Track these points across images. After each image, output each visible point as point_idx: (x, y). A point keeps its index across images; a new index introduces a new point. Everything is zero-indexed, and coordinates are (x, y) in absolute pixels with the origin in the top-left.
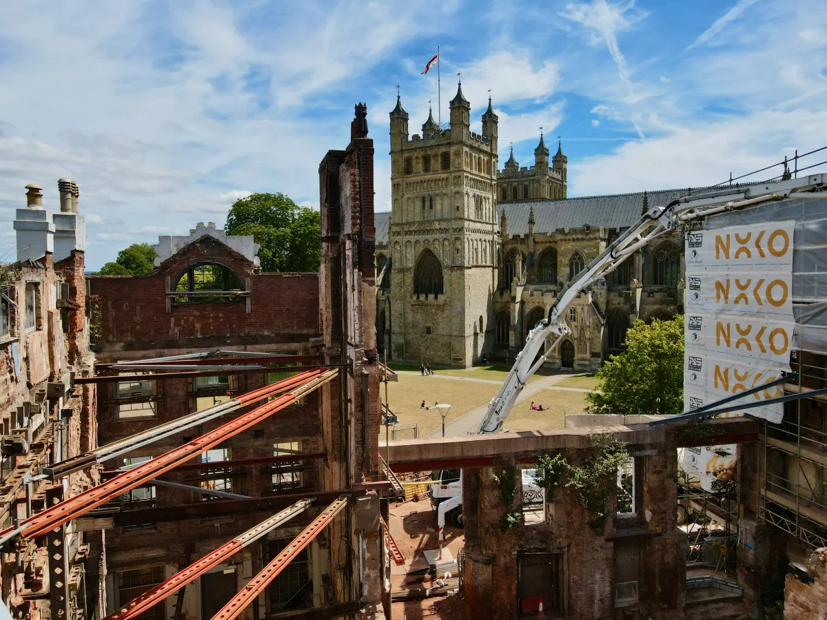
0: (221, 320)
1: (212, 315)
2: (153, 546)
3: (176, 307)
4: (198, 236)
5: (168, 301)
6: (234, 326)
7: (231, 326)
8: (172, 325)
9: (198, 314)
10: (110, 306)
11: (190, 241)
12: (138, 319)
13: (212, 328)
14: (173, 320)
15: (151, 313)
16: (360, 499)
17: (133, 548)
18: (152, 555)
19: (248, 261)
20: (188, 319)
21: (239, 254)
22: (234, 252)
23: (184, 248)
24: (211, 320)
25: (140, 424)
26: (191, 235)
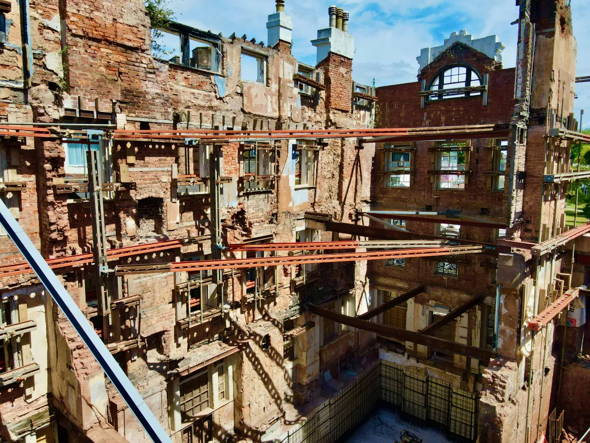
0: (461, 113)
1: (454, 109)
2: (401, 280)
3: (428, 103)
4: (450, 45)
5: (422, 99)
6: (472, 117)
7: (469, 117)
8: (425, 119)
9: (444, 108)
10: (387, 106)
11: (444, 50)
12: (402, 114)
13: (453, 120)
14: (425, 114)
15: (411, 109)
16: (500, 254)
17: (390, 277)
18: (400, 285)
19: (489, 59)
20: (436, 114)
21: (483, 54)
22: (478, 52)
23: (438, 56)
24: (453, 113)
25: (399, 191)
26: (445, 44)
